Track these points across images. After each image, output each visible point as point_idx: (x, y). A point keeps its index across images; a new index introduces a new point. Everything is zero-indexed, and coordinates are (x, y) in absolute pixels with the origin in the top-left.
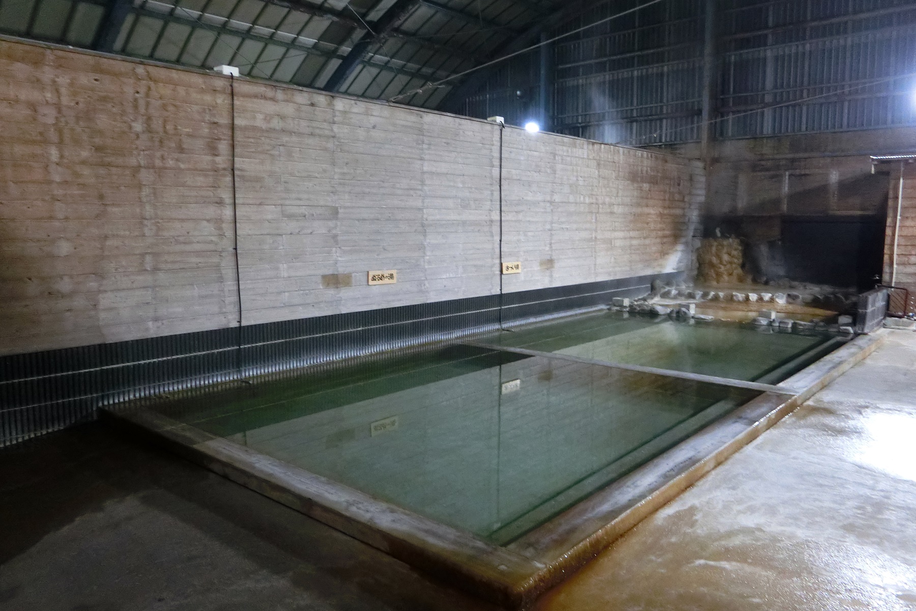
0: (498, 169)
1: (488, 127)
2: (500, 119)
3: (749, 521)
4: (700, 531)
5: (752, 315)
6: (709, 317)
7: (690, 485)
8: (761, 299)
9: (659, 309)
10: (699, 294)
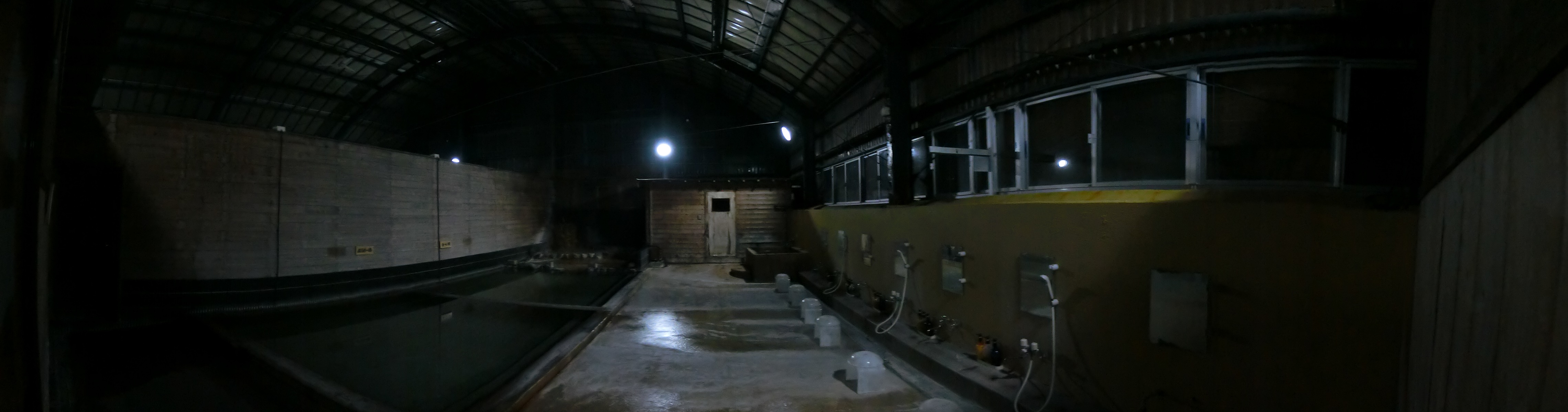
0: (436, 185)
1: (430, 160)
2: (437, 156)
3: (594, 388)
4: (566, 399)
5: (585, 266)
6: (561, 269)
7: (559, 372)
8: (589, 257)
9: (534, 265)
10: (555, 255)
